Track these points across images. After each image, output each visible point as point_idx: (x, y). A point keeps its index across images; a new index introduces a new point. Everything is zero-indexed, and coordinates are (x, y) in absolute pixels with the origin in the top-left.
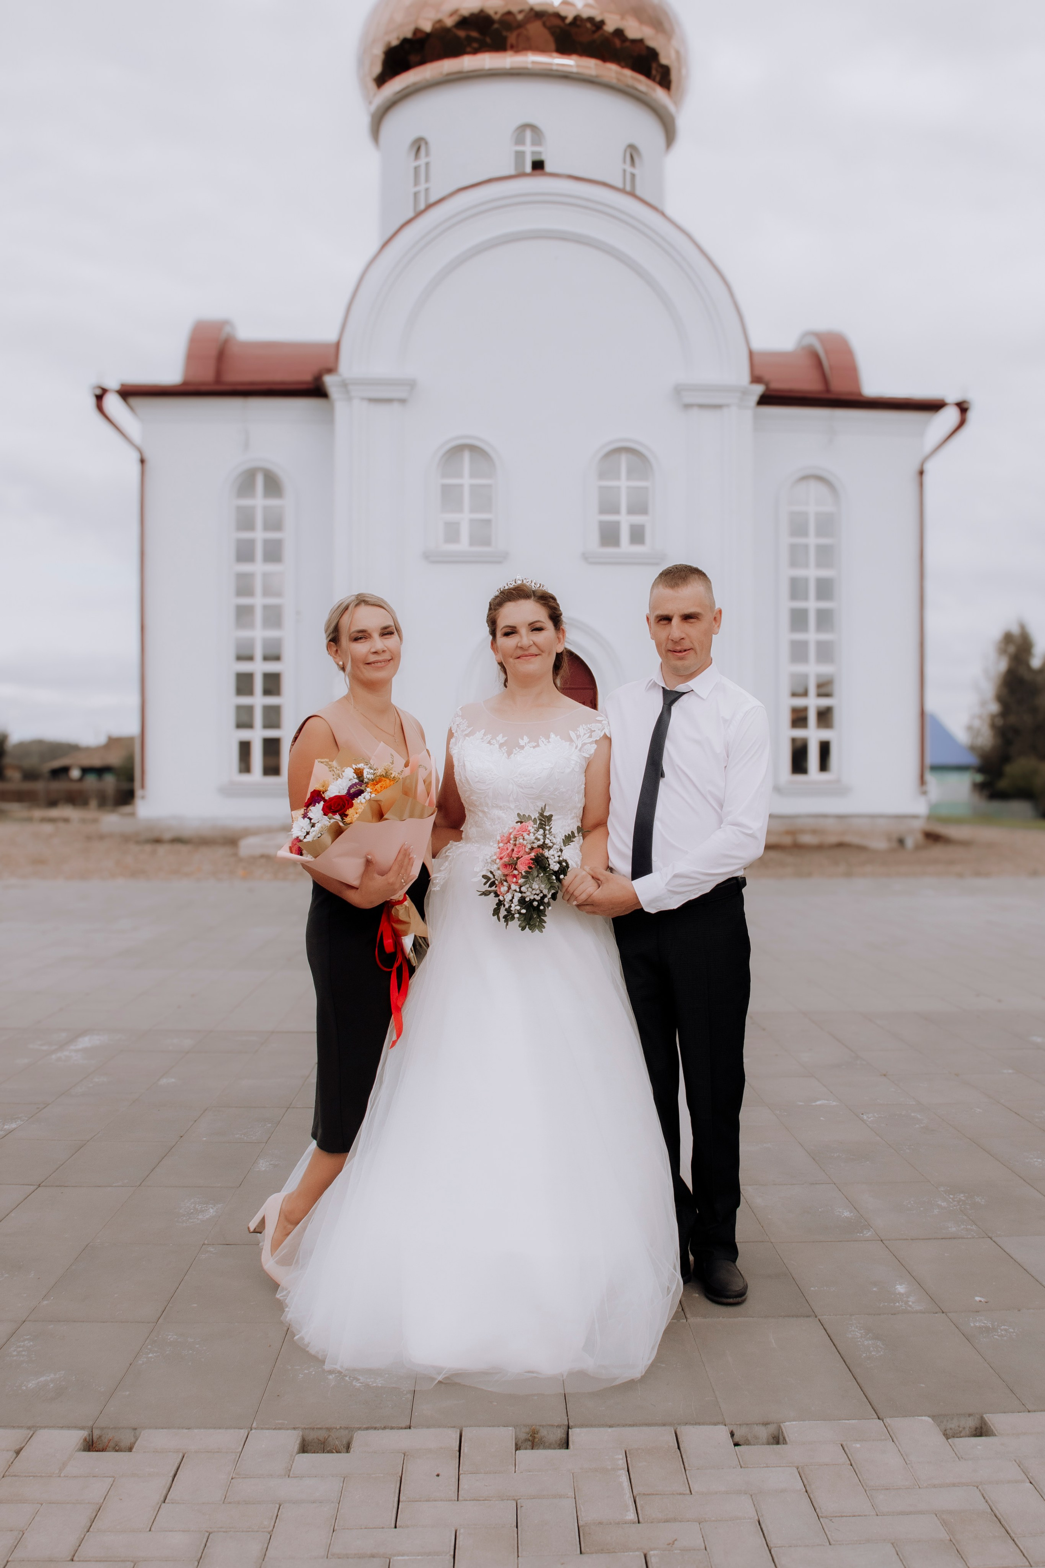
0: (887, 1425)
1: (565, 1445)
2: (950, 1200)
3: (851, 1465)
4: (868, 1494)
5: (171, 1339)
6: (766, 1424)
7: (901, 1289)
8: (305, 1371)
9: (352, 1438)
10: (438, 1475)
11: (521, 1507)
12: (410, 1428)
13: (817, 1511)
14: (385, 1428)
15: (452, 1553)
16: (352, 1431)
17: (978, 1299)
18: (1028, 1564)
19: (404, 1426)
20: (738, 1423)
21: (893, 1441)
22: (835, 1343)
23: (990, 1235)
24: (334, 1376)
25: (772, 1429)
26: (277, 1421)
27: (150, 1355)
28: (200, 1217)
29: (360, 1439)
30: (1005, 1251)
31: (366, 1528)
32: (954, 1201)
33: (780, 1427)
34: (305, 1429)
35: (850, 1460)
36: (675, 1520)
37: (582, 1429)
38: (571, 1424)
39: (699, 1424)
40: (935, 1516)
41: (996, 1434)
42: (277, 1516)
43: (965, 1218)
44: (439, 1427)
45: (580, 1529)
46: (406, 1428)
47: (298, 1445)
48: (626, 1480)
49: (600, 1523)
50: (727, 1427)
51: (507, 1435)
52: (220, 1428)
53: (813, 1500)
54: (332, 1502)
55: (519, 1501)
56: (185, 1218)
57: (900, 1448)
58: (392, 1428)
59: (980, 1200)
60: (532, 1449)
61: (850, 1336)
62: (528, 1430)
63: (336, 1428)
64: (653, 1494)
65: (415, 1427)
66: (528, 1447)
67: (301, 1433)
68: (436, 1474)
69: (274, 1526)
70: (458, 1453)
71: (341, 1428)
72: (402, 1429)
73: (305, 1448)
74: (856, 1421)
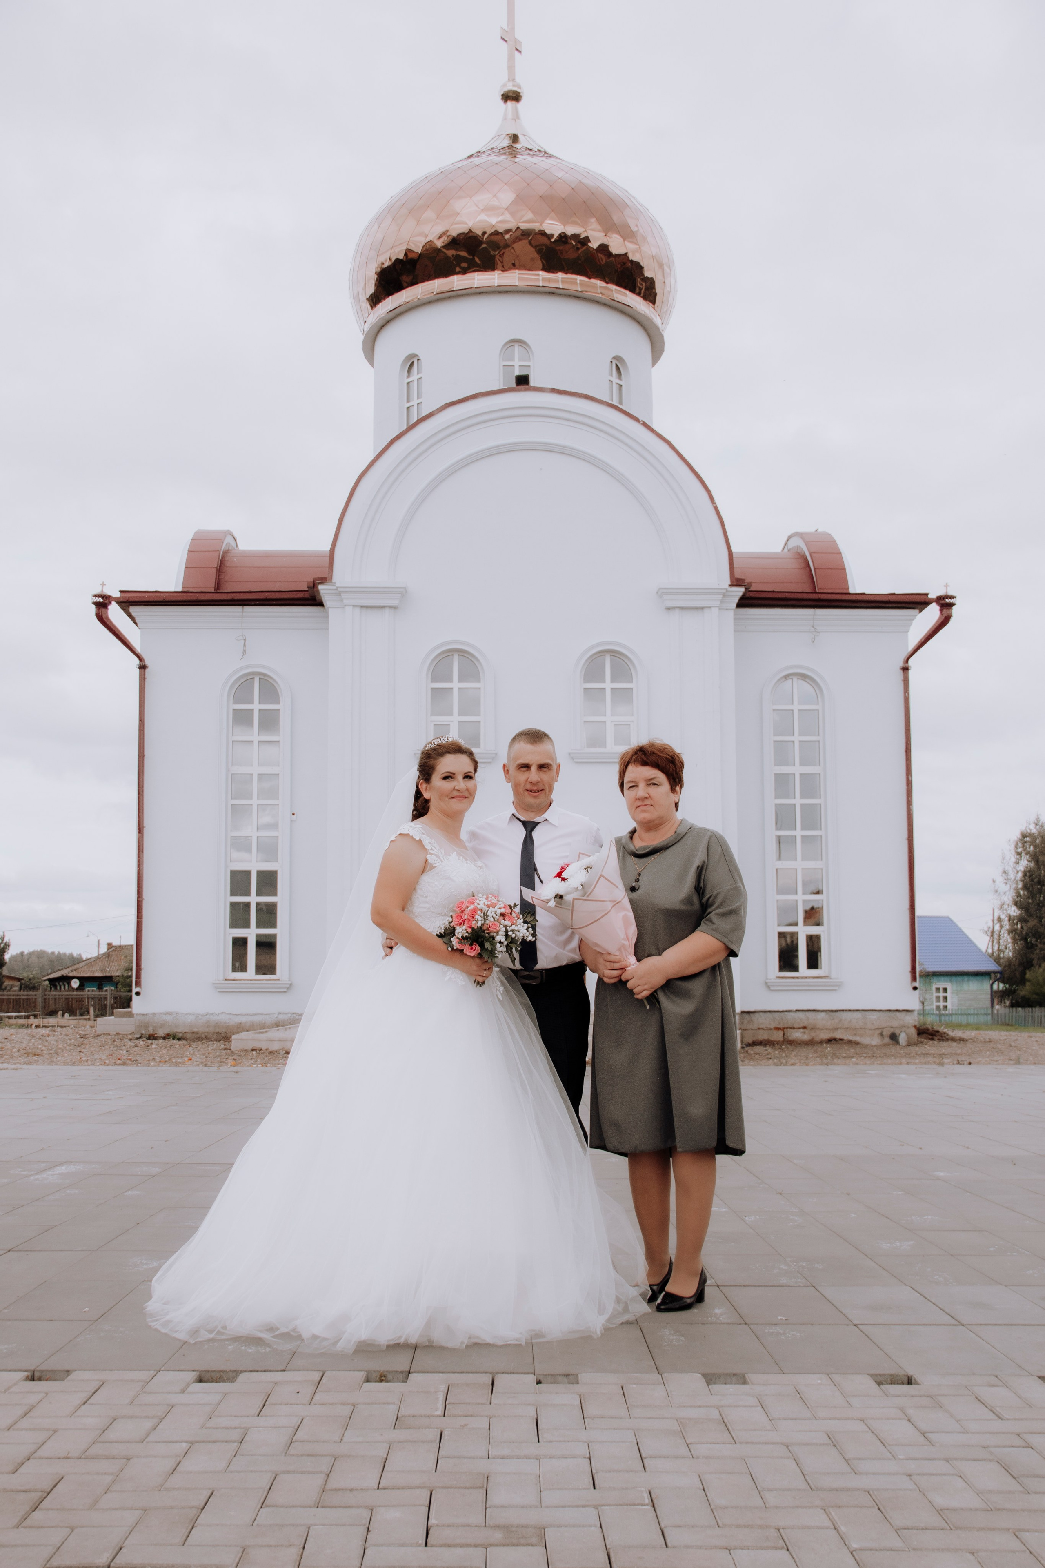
0: (663, 1376)
1: (405, 1381)
2: (793, 1265)
3: (624, 1395)
4: (629, 1408)
5: (107, 1330)
6: (567, 1375)
7: (717, 1311)
9: (238, 1375)
10: (298, 1393)
11: (357, 1408)
12: (285, 1371)
13: (584, 1415)
14: (265, 1371)
15: (296, 1427)
16: (239, 1372)
17: (779, 1318)
18: (734, 1442)
19: (279, 1369)
20: (544, 1374)
21: (665, 1384)
22: (646, 1337)
23: (814, 1285)
24: (233, 1346)
25: (572, 1378)
26: (181, 1367)
27: (88, 1336)
28: (145, 1267)
29: (243, 1376)
30: (823, 1295)
31: (235, 1416)
32: (795, 1266)
33: (578, 1378)
34: (203, 1371)
35: (623, 1392)
36: (472, 1416)
37: (419, 1373)
38: (411, 1370)
39: (513, 1373)
40: (676, 1421)
41: (750, 1383)
42: (169, 1411)
43: (799, 1275)
44: (308, 1370)
45: (398, 1418)
46: (281, 1371)
47: (195, 1379)
48: (442, 1396)
49: (413, 1416)
50: (535, 1376)
51: (360, 1375)
52: (135, 1371)
53: (584, 1410)
54: (213, 1405)
55: (356, 1406)
56: (131, 1267)
57: (668, 1388)
58: (271, 1371)
59: (818, 1266)
60: (377, 1382)
61: (660, 1334)
62: (377, 1374)
63: (226, 1371)
64: (461, 1403)
65: (288, 1371)
66: (374, 1381)
67: (198, 1373)
68: (297, 1391)
69: (165, 1416)
70: (317, 1384)
71: (230, 1371)
72: (278, 1371)
73: (200, 1380)
74: (640, 1374)
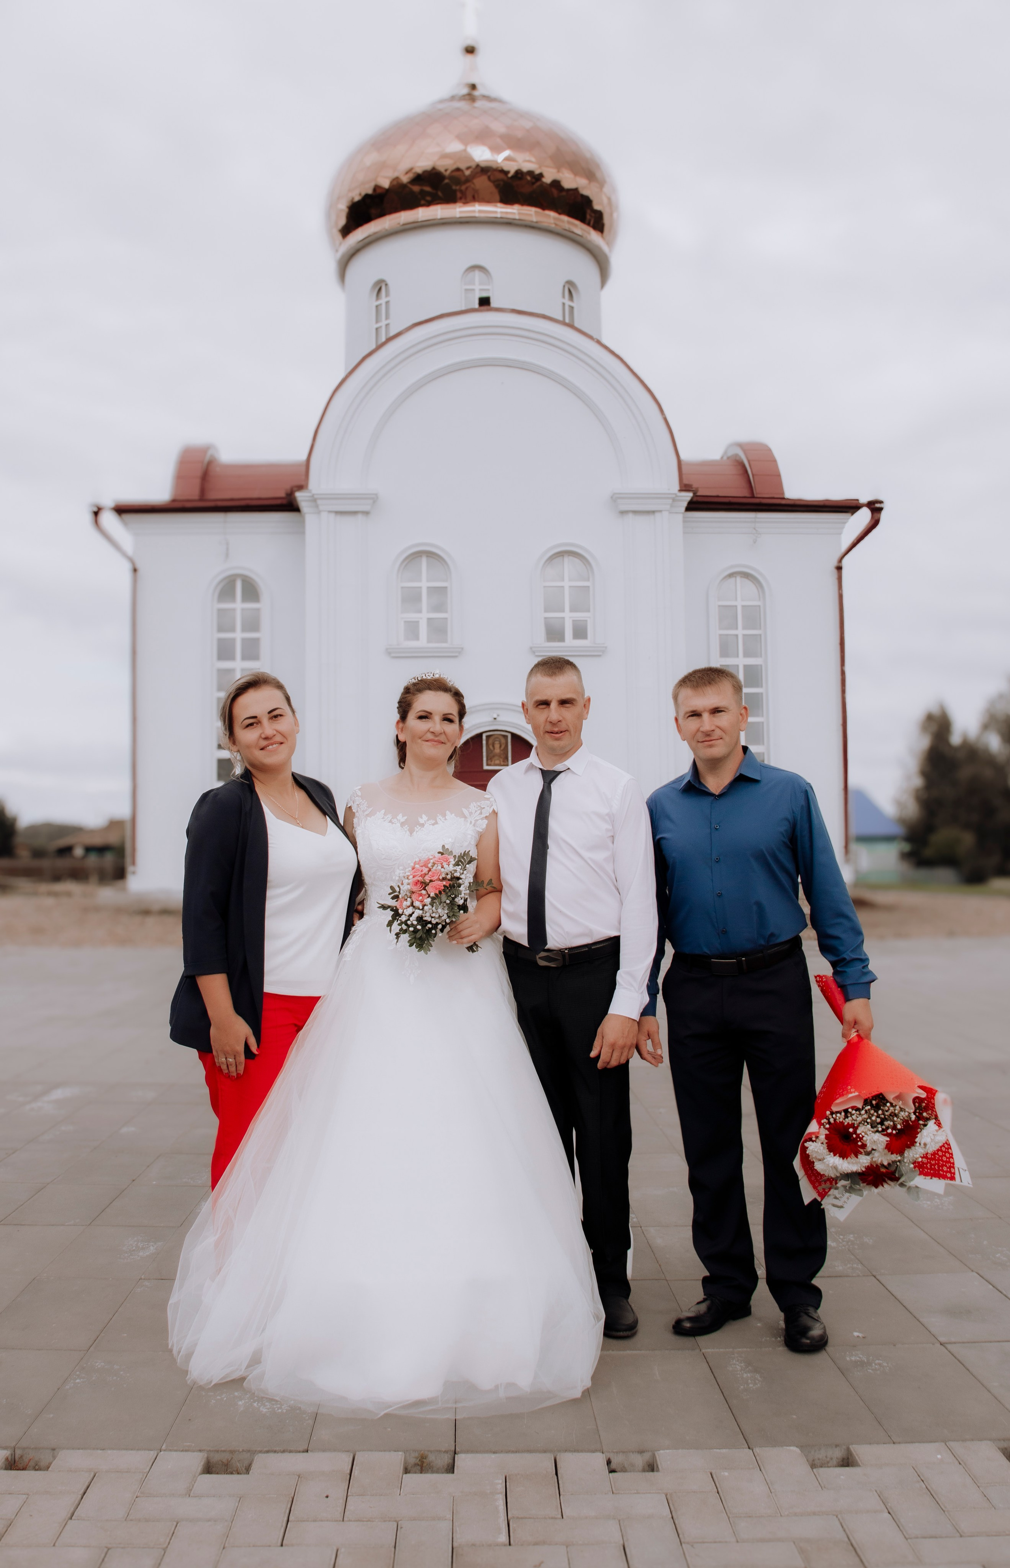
0: (756, 1454)
1: (451, 1471)
2: (840, 1240)
3: (718, 1493)
4: (731, 1522)
5: (99, 1366)
6: (641, 1452)
8: (218, 1397)
9: (253, 1460)
10: (327, 1497)
11: (401, 1528)
12: (307, 1451)
13: (680, 1536)
14: (284, 1451)
16: (254, 1454)
17: (856, 1334)
19: (301, 1449)
20: (615, 1451)
21: (760, 1470)
22: (716, 1375)
23: (874, 1273)
24: (243, 1402)
25: (647, 1456)
26: (185, 1444)
27: (78, 1381)
28: (140, 1252)
29: (260, 1461)
30: (887, 1289)
31: (254, 1546)
32: (843, 1241)
33: (654, 1455)
34: (210, 1451)
35: (717, 1488)
36: (544, 1543)
37: (467, 1455)
38: (457, 1450)
39: (577, 1451)
40: (792, 1544)
41: (861, 1464)
42: (173, 1533)
43: (852, 1257)
44: (335, 1451)
45: (454, 1550)
46: (303, 1452)
47: (202, 1466)
48: (502, 1504)
49: (473, 1545)
50: (604, 1455)
51: (397, 1459)
52: (132, 1450)
53: (677, 1526)
54: (226, 1521)
55: (399, 1523)
56: (126, 1255)
57: (766, 1477)
58: (291, 1452)
59: (868, 1241)
60: (421, 1473)
61: (731, 1369)
62: (417, 1455)
63: (239, 1451)
64: (526, 1518)
65: (312, 1451)
66: (417, 1471)
67: (206, 1455)
68: (326, 1495)
69: (169, 1543)
70: (349, 1476)
71: (243, 1451)
72: (299, 1452)
73: (209, 1469)
74: (727, 1450)
